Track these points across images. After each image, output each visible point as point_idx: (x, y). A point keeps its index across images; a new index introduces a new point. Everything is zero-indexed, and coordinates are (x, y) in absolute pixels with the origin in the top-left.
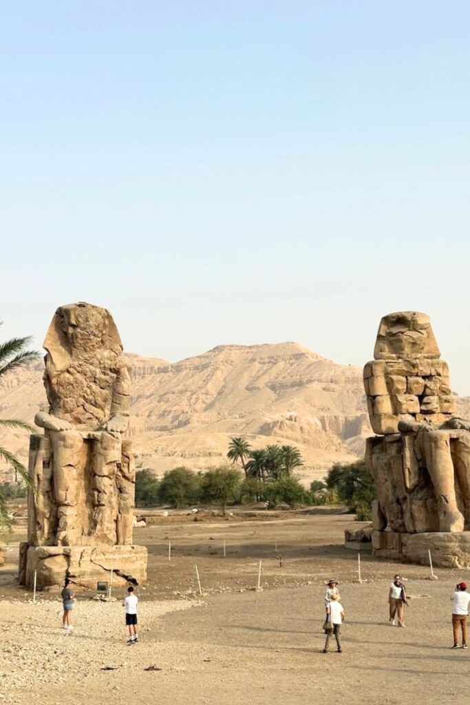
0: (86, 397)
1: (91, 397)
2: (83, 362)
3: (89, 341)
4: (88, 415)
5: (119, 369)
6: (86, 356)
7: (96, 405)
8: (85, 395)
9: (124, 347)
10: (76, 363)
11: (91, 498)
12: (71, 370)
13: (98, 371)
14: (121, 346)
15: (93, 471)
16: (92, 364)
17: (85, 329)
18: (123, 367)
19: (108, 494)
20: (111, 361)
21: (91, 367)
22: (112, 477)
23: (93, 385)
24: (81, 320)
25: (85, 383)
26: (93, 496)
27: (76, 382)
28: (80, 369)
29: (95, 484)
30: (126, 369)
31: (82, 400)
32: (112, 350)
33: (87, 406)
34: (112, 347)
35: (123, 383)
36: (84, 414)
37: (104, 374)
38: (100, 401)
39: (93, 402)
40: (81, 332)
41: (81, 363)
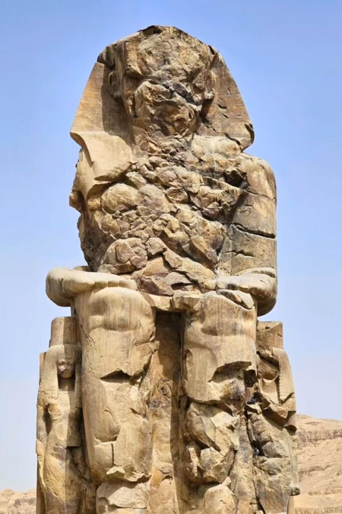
0: (171, 235)
1: (179, 235)
2: (160, 159)
3: (170, 108)
4: (175, 278)
5: (244, 174)
6: (167, 143)
7: (193, 253)
8: (167, 230)
9: (255, 130)
10: (144, 160)
11: (181, 465)
12: (132, 175)
13: (196, 177)
14: (249, 128)
15: (185, 394)
16: (181, 163)
17: (159, 79)
18: (256, 169)
19: (225, 450)
20: (227, 156)
21: (181, 171)
22: (232, 407)
23: (185, 209)
24: (150, 60)
25: (166, 206)
26: (187, 458)
27: (145, 202)
28: (153, 174)
29: (189, 428)
30: (262, 173)
31: (157, 243)
32: (227, 135)
33: (171, 255)
34: (227, 130)
35: (256, 206)
36: (163, 275)
37: (210, 183)
38: (203, 245)
39: (185, 247)
40: (153, 87)
41: (154, 159)
